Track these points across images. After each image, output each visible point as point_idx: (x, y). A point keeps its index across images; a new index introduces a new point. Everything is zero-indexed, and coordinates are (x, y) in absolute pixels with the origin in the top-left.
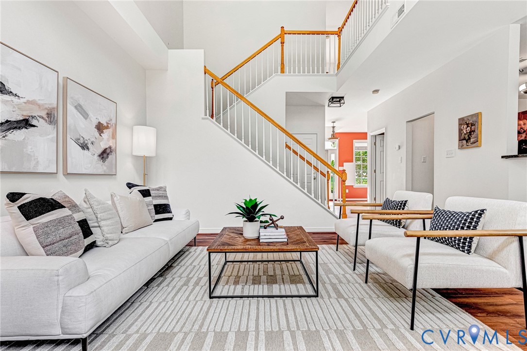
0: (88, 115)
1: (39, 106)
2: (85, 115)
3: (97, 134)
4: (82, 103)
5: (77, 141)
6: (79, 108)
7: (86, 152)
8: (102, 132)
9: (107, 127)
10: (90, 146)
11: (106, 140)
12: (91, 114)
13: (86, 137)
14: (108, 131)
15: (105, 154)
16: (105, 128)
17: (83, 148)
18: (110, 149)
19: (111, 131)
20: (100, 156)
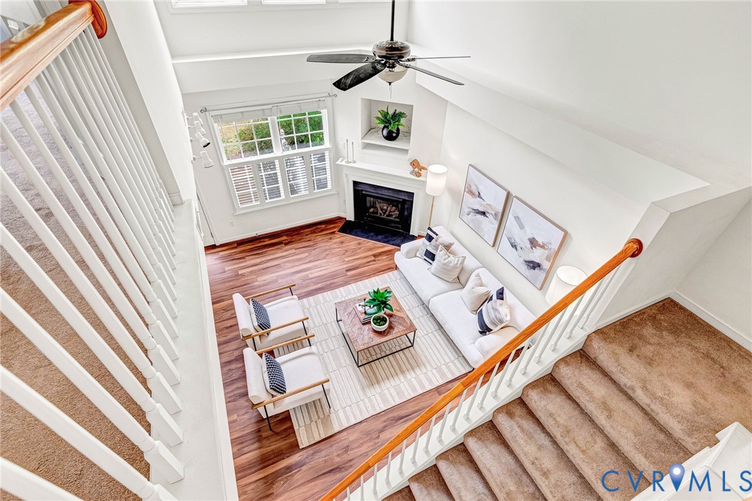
0: (523, 228)
1: (492, 208)
2: (521, 226)
3: (529, 245)
4: (521, 216)
5: (509, 239)
6: (517, 218)
7: (514, 250)
8: (535, 247)
9: (542, 247)
10: (518, 248)
11: (537, 255)
12: (527, 228)
13: (518, 241)
14: (542, 250)
15: (532, 265)
16: (539, 246)
17: (512, 246)
18: (539, 265)
19: (546, 253)
20: (526, 261)
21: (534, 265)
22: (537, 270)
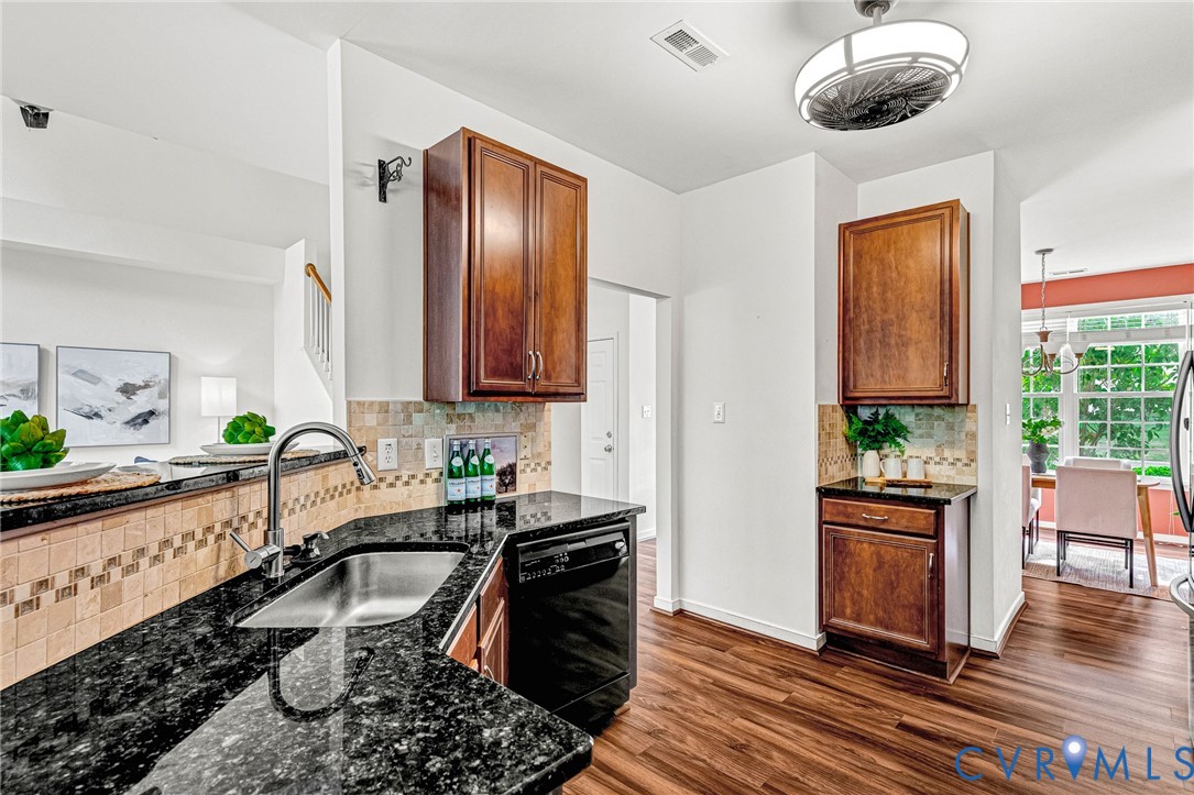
0: (100, 379)
2: (94, 380)
3: (121, 398)
4: (84, 367)
5: (77, 412)
6: (79, 373)
7: (96, 421)
8: (134, 394)
9: (146, 386)
10: (102, 414)
11: (141, 403)
12: (105, 377)
13: (97, 404)
14: (147, 391)
15: (140, 420)
16: (140, 388)
17: (89, 418)
18: (152, 413)
19: (155, 390)
20: (127, 423)
21: (145, 418)
22: (153, 422)
